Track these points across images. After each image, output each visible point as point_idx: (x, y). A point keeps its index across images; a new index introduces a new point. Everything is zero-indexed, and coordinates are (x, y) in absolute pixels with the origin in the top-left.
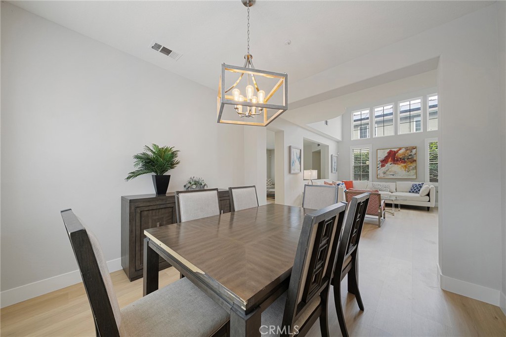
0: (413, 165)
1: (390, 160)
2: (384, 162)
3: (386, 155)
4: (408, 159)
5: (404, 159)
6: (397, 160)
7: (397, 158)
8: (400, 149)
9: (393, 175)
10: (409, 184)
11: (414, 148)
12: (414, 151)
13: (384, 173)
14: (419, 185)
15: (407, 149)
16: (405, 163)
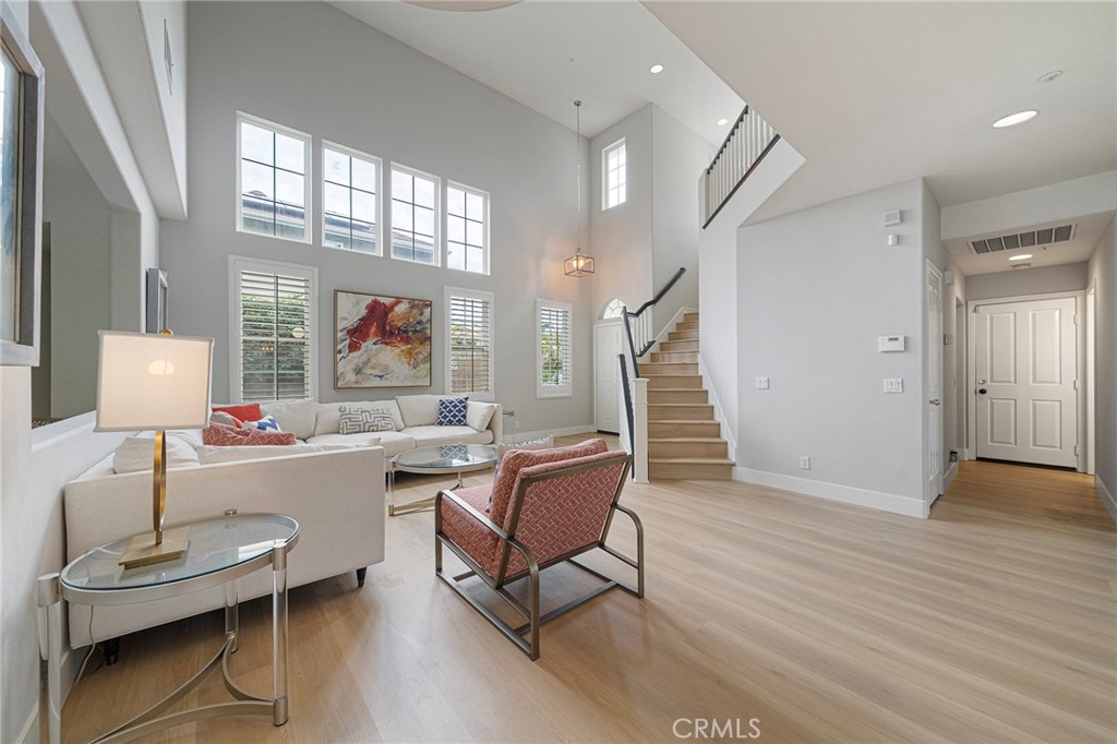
0: (425, 350)
1: (373, 329)
2: (358, 334)
3: (364, 312)
4: (415, 331)
5: (406, 332)
6: (391, 333)
7: (391, 327)
8: (398, 301)
9: (381, 377)
10: (428, 402)
11: (427, 305)
12: (427, 311)
13: (358, 371)
14: (461, 402)
15: (413, 304)
16: (408, 343)
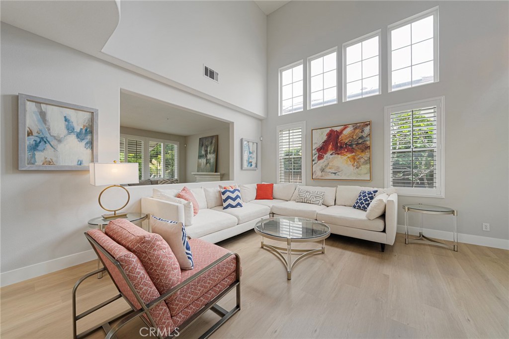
0: (366, 156)
1: (330, 147)
2: (322, 150)
3: (325, 138)
4: (357, 144)
5: (351, 145)
6: (341, 147)
7: (341, 143)
8: (346, 127)
9: (335, 173)
10: (353, 192)
11: (367, 125)
13: (323, 170)
14: (370, 193)
15: (356, 126)
16: (353, 152)
